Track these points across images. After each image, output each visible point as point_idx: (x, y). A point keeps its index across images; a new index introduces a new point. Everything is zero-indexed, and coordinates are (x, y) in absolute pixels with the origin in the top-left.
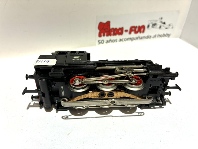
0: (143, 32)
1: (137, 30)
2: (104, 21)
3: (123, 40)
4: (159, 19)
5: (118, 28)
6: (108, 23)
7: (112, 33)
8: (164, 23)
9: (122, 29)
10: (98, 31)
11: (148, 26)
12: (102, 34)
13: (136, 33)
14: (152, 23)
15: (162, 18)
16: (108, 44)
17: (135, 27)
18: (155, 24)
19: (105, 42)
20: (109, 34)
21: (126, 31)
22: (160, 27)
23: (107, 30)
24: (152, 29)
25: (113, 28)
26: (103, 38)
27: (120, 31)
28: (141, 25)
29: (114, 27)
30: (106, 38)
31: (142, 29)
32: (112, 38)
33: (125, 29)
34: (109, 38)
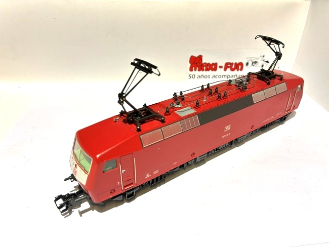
0: (241, 69)
1: (233, 67)
2: (197, 56)
3: (217, 77)
4: (261, 56)
5: (211, 63)
6: (200, 57)
7: (205, 68)
8: (267, 62)
9: (216, 65)
10: (189, 65)
11: (247, 64)
12: (194, 68)
13: (232, 70)
14: (252, 61)
15: (264, 56)
16: (199, 79)
17: (232, 64)
18: (256, 62)
19: (196, 77)
20: (201, 69)
21: (221, 67)
22: (263, 66)
23: (198, 64)
24: (252, 67)
25: (205, 63)
26: (194, 72)
27: (213, 67)
28: (238, 62)
29: (207, 62)
30: (197, 73)
31: (240, 67)
32: (205, 73)
33: (218, 65)
34: (201, 73)
